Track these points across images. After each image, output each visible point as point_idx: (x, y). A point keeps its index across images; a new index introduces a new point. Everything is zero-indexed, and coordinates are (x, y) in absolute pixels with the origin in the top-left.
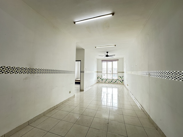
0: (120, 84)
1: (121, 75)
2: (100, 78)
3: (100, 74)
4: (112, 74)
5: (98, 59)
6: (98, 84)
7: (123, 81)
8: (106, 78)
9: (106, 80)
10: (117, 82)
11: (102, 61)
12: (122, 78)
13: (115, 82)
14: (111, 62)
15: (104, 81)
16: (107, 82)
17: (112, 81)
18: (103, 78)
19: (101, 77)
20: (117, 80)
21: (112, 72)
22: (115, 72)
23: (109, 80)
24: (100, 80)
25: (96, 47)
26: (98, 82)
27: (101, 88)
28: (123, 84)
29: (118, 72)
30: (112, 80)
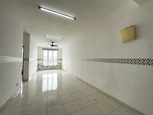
0: (60, 69)
1: (60, 62)
2: (40, 65)
3: (40, 62)
4: (53, 61)
5: (38, 47)
6: (38, 72)
7: (61, 66)
8: (47, 65)
9: (47, 67)
10: (57, 68)
11: (44, 49)
12: (60, 64)
13: (55, 68)
14: (52, 51)
15: (45, 68)
16: (48, 69)
17: (56, 67)
18: (44, 65)
19: (42, 65)
20: (56, 66)
21: (53, 60)
22: (55, 59)
23: (50, 66)
24: (40, 68)
25: (45, 36)
26: (39, 70)
27: (41, 75)
28: (61, 69)
29: (58, 60)
30: (53, 67)
